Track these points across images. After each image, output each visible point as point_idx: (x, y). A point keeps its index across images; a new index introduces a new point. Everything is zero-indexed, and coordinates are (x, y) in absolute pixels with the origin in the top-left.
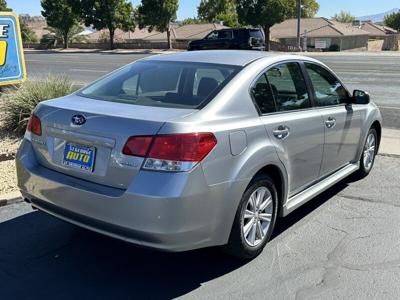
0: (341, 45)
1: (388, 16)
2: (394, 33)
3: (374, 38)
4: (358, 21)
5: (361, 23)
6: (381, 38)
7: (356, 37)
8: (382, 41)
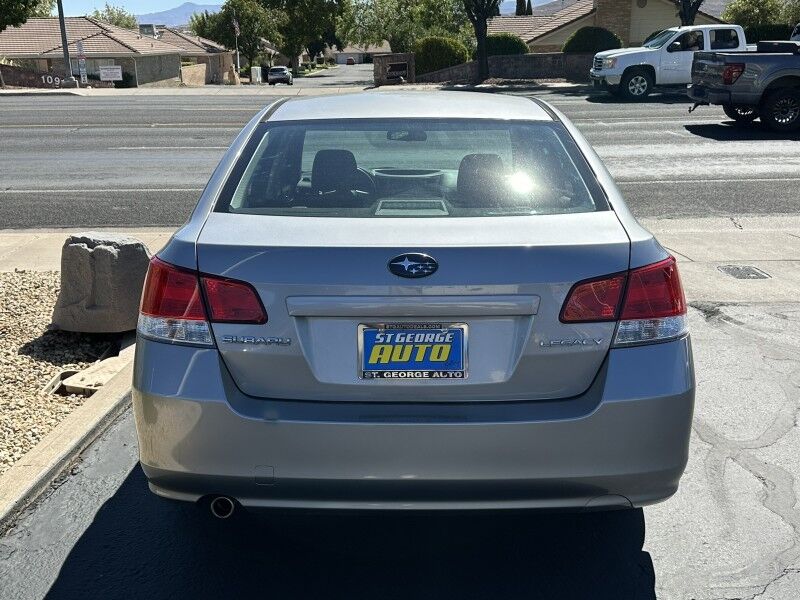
0: (136, 72)
1: (197, 17)
2: (219, 51)
3: (187, 59)
4: (150, 26)
5: (156, 31)
6: (200, 60)
7: (160, 58)
8: (203, 67)
